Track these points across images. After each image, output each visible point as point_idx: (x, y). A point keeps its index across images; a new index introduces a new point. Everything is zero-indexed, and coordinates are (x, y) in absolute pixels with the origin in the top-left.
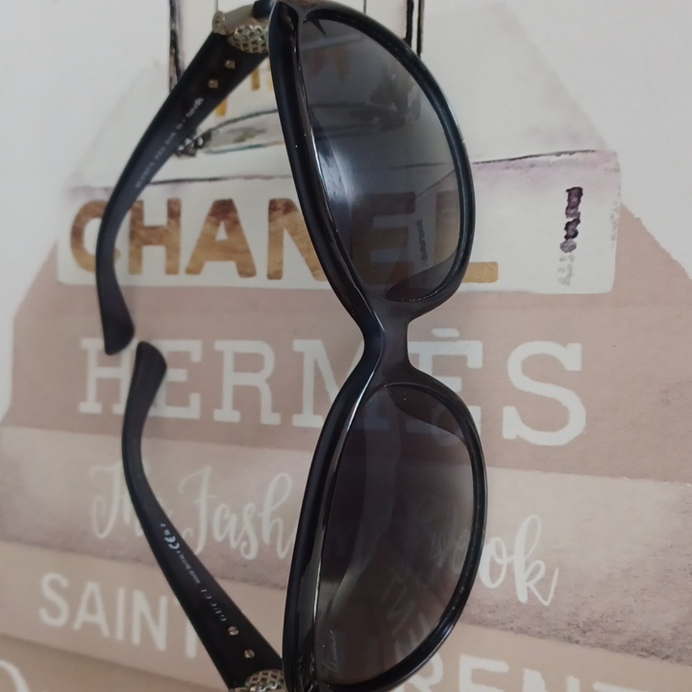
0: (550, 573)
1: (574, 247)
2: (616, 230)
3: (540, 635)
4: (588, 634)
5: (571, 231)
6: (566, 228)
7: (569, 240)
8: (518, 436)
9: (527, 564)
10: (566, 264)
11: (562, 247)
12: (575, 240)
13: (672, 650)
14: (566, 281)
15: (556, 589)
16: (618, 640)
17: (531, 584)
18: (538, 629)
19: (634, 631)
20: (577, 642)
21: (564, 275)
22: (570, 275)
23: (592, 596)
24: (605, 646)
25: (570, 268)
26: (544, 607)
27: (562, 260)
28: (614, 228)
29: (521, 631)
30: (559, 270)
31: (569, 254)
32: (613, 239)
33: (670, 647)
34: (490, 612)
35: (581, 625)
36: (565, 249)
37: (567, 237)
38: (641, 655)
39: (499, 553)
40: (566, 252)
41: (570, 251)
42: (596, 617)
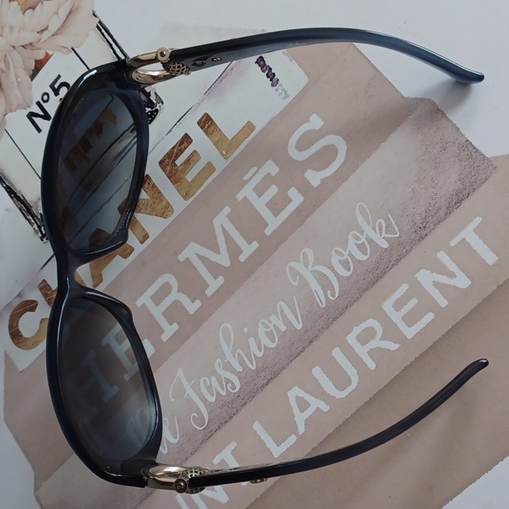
0: (387, 220)
1: (278, 80)
2: (290, 56)
3: (408, 252)
4: (427, 226)
5: (271, 76)
6: (268, 77)
7: (273, 80)
8: (321, 180)
9: (374, 229)
10: (280, 90)
11: (272, 85)
12: (276, 77)
13: (467, 189)
14: (286, 96)
15: (396, 224)
16: (442, 213)
17: (384, 235)
18: (405, 250)
19: (445, 201)
20: (426, 235)
21: (283, 95)
22: (286, 92)
23: (414, 208)
24: (439, 223)
25: (283, 90)
26: (398, 237)
27: (277, 91)
28: (288, 56)
29: (398, 260)
30: (279, 95)
31: (278, 85)
32: (291, 60)
33: (465, 189)
34: (377, 270)
35: (421, 226)
36: (275, 85)
37: (271, 80)
38: (458, 207)
39: (358, 238)
40: (276, 86)
41: (277, 83)
42: (424, 214)
